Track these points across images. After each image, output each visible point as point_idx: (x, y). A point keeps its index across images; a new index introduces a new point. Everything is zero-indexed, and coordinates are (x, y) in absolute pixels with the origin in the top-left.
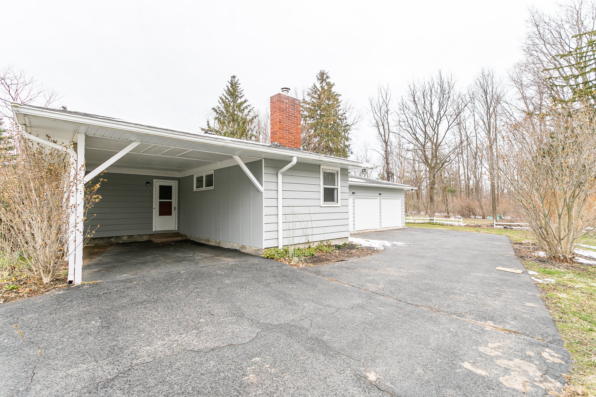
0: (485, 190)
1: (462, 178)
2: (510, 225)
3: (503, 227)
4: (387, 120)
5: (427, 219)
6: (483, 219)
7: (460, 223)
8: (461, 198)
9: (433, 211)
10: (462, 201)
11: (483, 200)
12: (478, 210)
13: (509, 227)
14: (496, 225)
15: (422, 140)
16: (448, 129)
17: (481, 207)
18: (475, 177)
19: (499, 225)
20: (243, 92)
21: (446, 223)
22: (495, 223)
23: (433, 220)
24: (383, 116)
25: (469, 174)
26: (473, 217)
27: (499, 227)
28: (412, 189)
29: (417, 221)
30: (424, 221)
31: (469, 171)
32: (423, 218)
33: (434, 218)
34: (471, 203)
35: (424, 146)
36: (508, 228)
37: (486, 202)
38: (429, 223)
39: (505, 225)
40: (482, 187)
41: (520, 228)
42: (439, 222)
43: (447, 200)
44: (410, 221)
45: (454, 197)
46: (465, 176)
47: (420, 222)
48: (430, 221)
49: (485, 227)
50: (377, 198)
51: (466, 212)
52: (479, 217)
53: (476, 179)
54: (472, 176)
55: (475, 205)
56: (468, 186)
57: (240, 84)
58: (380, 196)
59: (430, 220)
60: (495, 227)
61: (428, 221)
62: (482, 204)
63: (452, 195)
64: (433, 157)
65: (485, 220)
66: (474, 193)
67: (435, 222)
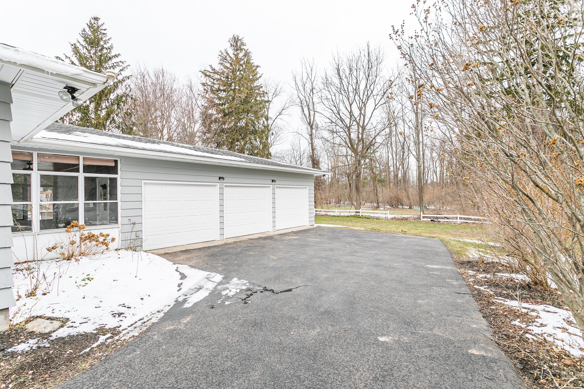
0: (412, 181)
1: (392, 169)
2: (437, 218)
3: (430, 220)
4: (312, 99)
5: (352, 211)
6: (410, 209)
7: (386, 216)
8: (390, 188)
9: (359, 203)
10: (390, 191)
11: (410, 190)
12: (405, 200)
13: (436, 220)
14: (424, 217)
15: (347, 121)
16: (375, 109)
17: (408, 197)
18: (403, 168)
19: (426, 217)
20: (110, 42)
21: (372, 215)
22: (422, 215)
23: (359, 212)
24: (308, 95)
25: (398, 165)
26: (401, 207)
27: (426, 219)
28: (324, 175)
29: (342, 214)
30: (349, 214)
31: (397, 162)
32: (349, 211)
33: (360, 211)
34: (399, 192)
35: (349, 128)
36: (435, 222)
37: (413, 192)
38: (354, 216)
39: (432, 217)
40: (409, 177)
41: (448, 220)
42: (365, 214)
43: (377, 190)
44: (335, 214)
45: (383, 188)
46: (394, 167)
47: (346, 214)
48: (356, 214)
49: (412, 220)
50: (269, 187)
51: (394, 202)
52: (406, 207)
53: (404, 169)
54: (401, 167)
55: (403, 195)
56: (396, 176)
57: (105, 30)
58: (273, 183)
59: (356, 212)
60: (422, 219)
61: (353, 214)
62: (409, 194)
63: (382, 186)
64: (359, 141)
65: (412, 210)
66: (402, 184)
67: (361, 214)
